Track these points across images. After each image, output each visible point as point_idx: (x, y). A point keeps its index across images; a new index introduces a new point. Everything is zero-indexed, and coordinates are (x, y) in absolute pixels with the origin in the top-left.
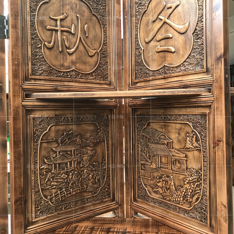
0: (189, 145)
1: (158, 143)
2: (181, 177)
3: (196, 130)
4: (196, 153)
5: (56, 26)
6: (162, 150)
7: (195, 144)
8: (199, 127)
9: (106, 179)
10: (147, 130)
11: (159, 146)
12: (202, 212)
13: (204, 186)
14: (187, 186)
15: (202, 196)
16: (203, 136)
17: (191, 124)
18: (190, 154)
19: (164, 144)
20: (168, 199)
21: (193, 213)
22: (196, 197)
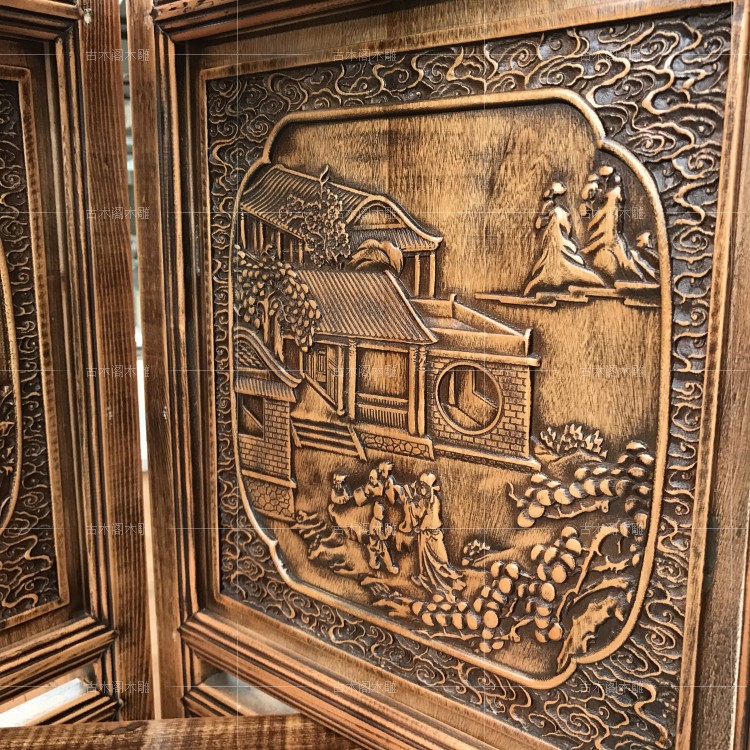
0: (562, 263)
1: (342, 265)
2: (495, 481)
3: (629, 146)
4: (615, 318)
6: (369, 308)
7: (615, 252)
8: (655, 118)
9: (21, 492)
10: (271, 183)
11: (349, 282)
12: (634, 717)
13: (661, 547)
14: (536, 540)
15: (642, 615)
16: (683, 189)
18: (565, 330)
19: (381, 268)
20: (402, 611)
21: (564, 711)
22: (596, 615)
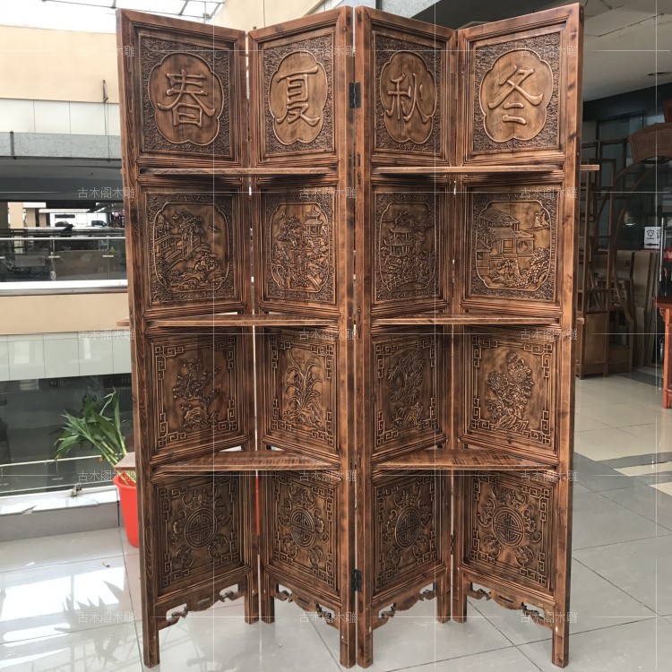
0: (537, 224)
1: (501, 226)
2: (528, 259)
3: (546, 208)
4: (545, 232)
5: (396, 90)
6: (505, 233)
10: (487, 213)
11: (502, 229)
14: (534, 267)
17: (540, 202)
18: (538, 234)
19: (508, 226)
22: (543, 276)
